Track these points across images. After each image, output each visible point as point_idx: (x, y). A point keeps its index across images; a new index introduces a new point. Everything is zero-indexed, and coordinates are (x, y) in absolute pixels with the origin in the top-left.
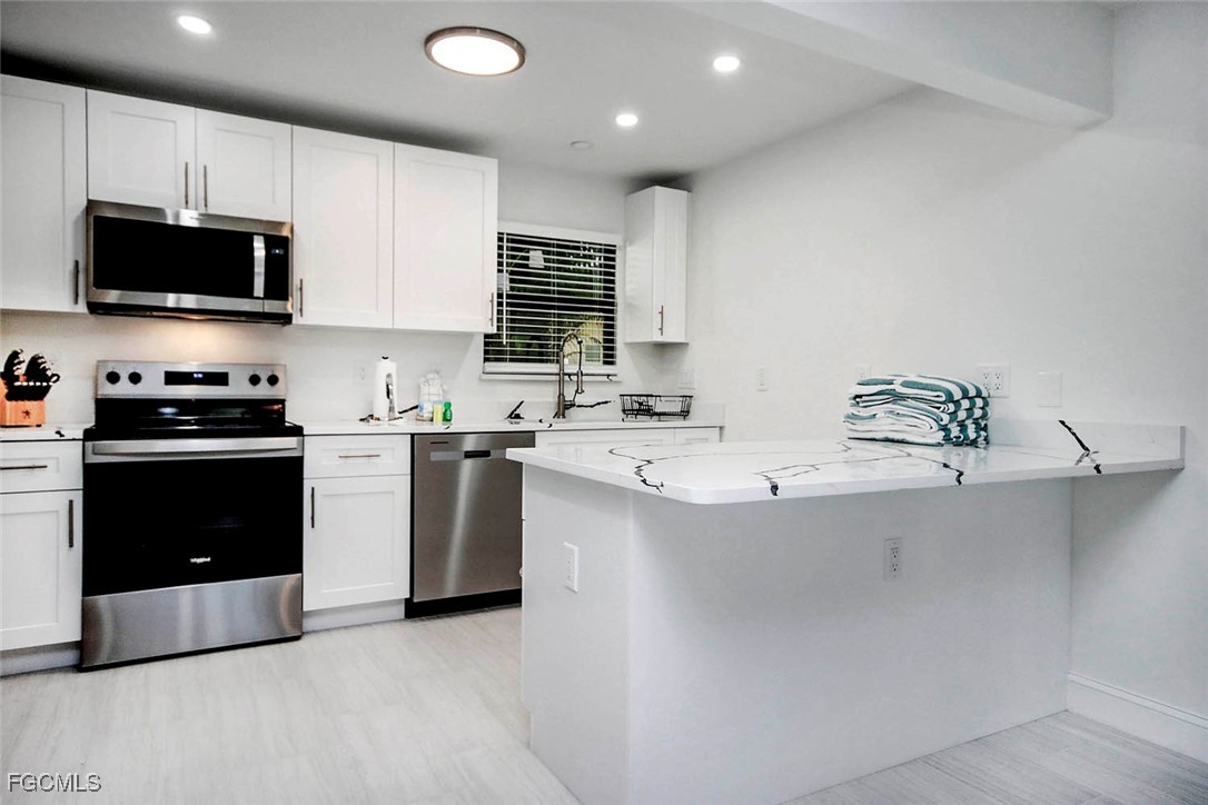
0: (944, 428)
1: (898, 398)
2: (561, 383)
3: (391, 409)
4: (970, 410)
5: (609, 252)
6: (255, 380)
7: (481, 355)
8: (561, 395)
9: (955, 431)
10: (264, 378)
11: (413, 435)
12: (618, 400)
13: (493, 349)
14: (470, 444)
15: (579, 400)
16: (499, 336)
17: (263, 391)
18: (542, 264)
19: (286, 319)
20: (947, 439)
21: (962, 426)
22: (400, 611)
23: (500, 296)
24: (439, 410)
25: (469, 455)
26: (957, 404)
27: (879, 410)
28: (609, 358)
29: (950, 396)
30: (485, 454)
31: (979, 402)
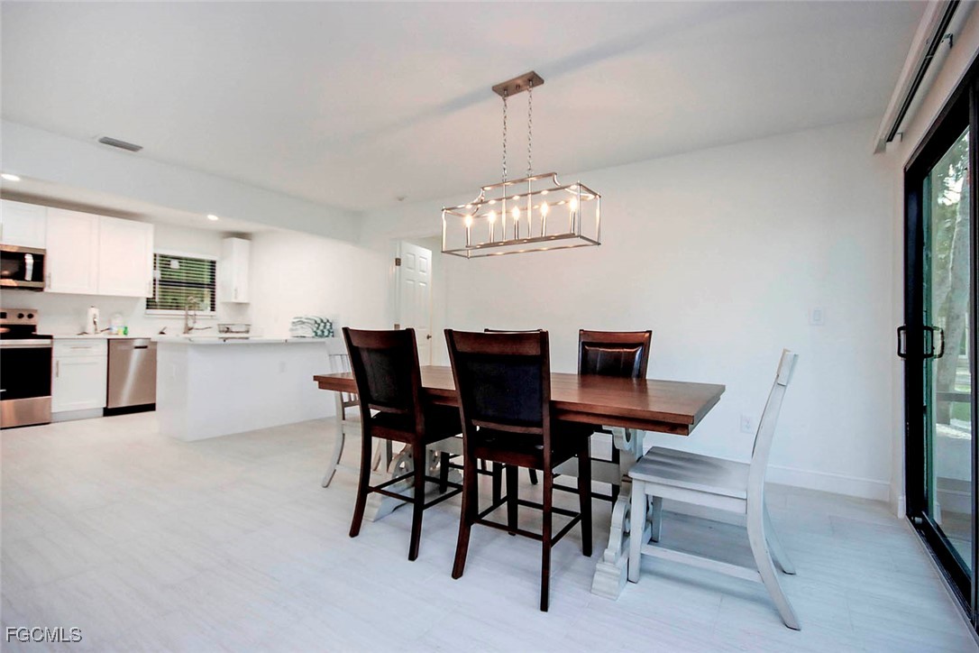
0: (315, 332)
1: (303, 323)
2: (187, 319)
3: (96, 330)
4: (325, 327)
5: (213, 263)
6: (21, 316)
7: (145, 306)
8: (187, 324)
9: (319, 333)
10: (26, 314)
11: (109, 340)
12: (217, 327)
13: (150, 304)
14: (138, 343)
15: (196, 326)
16: (154, 298)
17: (25, 321)
18: (178, 267)
19: (41, 289)
20: (316, 335)
21: (323, 332)
22: (101, 412)
23: (155, 280)
24: (122, 330)
25: (137, 348)
26: (319, 325)
27: (298, 327)
28: (213, 309)
29: (316, 322)
30: (146, 347)
31: (328, 324)
